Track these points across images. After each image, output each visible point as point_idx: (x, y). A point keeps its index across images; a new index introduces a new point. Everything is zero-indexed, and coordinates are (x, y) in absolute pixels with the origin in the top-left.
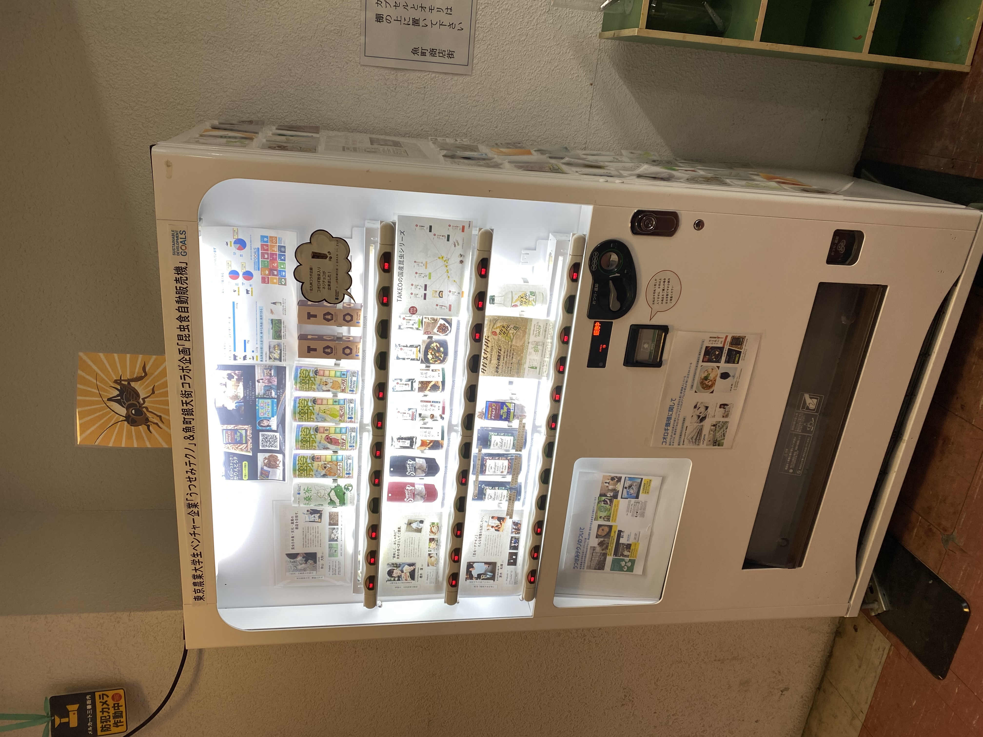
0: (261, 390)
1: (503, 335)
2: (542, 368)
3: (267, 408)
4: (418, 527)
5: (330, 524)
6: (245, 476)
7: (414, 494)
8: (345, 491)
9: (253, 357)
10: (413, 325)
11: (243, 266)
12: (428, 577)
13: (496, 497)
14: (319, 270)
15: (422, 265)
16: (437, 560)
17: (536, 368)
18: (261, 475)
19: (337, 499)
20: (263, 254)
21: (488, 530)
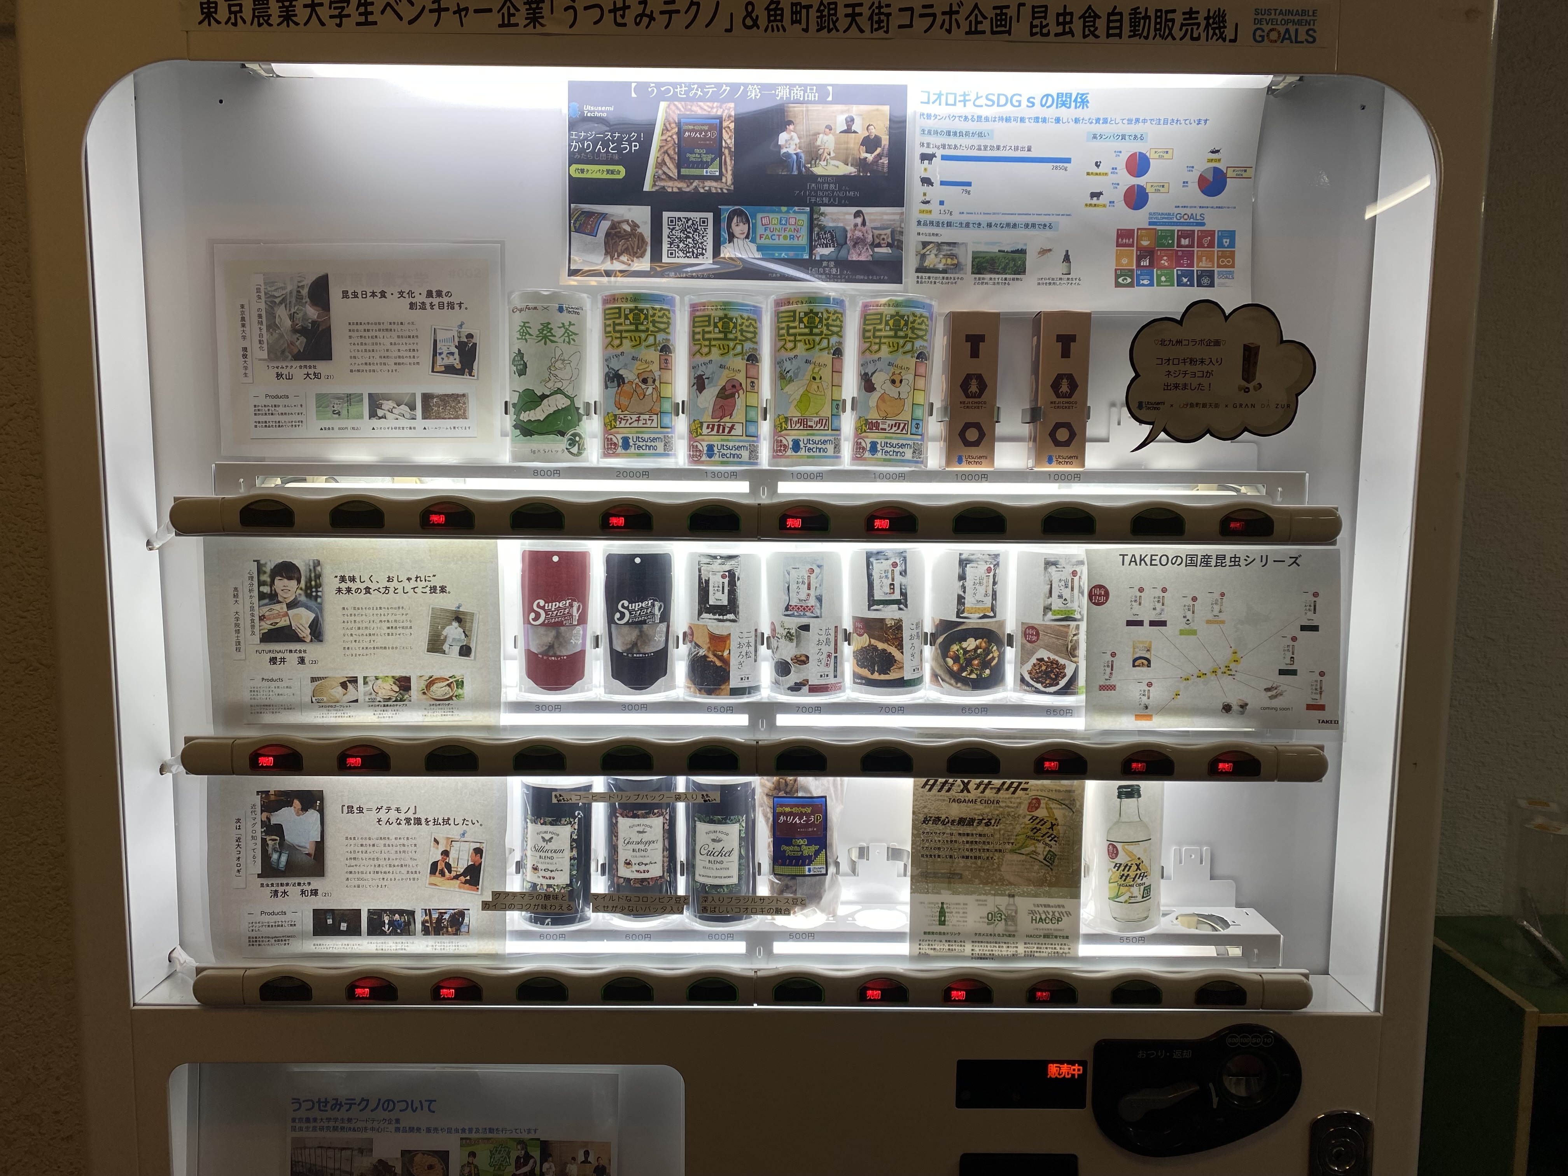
0: (834, 221)
1: (1031, 826)
2: (943, 938)
3: (783, 234)
4: (449, 641)
5: (427, 398)
6: (582, 171)
7: (560, 624)
8: (568, 436)
9: (928, 202)
10: (1060, 597)
11: (1161, 187)
12: (272, 680)
13: (549, 855)
14: (1214, 361)
15: (1216, 612)
16: (333, 705)
17: (942, 923)
18: (583, 212)
19: (547, 413)
20: (1190, 235)
21: (435, 840)
